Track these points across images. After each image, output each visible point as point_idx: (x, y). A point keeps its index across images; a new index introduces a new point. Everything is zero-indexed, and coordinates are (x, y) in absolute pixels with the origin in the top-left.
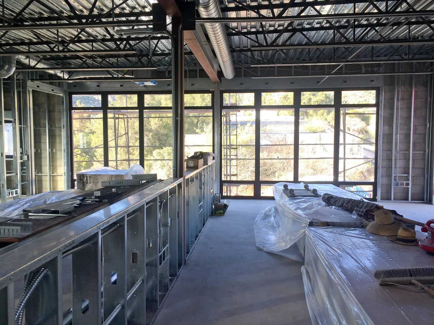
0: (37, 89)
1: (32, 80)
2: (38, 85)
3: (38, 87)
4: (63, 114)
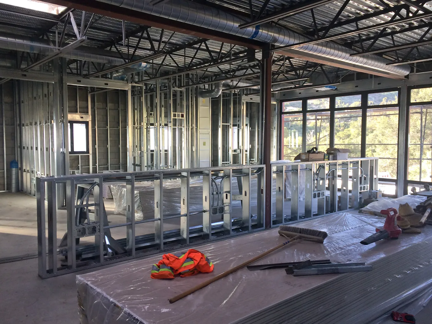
0: (251, 101)
1: (246, 95)
2: (251, 98)
3: (251, 99)
4: (275, 118)
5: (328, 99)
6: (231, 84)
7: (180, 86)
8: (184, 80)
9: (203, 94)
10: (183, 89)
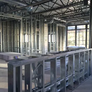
0: (59, 26)
5: (85, 25)
6: (56, 19)
7: (38, 19)
8: (40, 17)
9: (45, 22)
10: (39, 20)
